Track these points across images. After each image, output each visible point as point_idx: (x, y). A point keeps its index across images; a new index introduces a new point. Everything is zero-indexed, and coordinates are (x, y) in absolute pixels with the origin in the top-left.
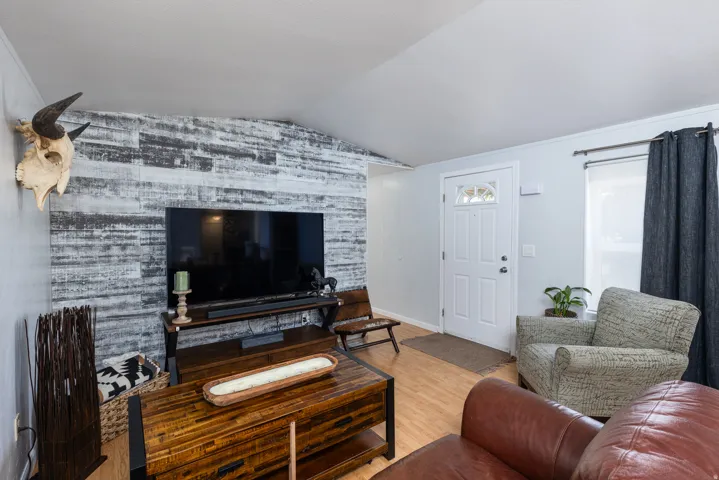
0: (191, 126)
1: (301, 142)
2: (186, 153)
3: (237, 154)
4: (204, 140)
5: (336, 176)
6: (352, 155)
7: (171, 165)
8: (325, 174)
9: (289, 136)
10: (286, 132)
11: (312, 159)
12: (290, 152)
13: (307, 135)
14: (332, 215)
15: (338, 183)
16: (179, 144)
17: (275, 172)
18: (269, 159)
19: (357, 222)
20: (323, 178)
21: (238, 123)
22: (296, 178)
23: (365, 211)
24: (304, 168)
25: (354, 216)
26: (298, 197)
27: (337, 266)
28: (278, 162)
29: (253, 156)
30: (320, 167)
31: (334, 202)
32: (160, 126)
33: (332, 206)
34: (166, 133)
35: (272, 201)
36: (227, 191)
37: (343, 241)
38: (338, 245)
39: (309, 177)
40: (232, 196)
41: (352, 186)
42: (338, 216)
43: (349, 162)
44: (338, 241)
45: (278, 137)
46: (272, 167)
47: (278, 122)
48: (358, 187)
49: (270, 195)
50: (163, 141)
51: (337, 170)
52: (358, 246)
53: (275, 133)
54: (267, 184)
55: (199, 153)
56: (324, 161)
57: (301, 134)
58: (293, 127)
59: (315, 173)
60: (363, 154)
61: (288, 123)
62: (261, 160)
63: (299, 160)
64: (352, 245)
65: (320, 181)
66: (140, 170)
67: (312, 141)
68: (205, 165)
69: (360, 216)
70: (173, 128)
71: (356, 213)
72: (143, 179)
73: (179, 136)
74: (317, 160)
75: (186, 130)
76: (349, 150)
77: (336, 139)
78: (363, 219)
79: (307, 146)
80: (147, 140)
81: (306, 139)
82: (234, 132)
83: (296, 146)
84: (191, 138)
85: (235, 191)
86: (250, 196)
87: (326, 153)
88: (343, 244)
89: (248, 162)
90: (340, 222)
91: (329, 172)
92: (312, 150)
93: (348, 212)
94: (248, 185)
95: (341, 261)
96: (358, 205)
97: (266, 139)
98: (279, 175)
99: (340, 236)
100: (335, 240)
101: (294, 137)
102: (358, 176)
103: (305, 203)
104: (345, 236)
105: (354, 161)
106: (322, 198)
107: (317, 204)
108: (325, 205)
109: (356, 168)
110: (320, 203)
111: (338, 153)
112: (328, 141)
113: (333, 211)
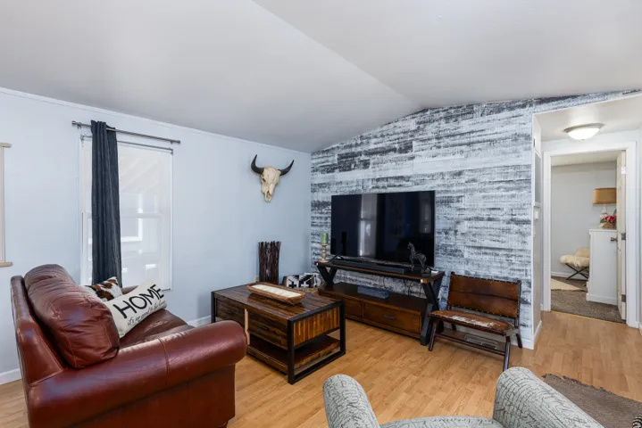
0: (359, 142)
1: (436, 124)
2: (356, 159)
3: (384, 152)
4: (366, 148)
5: (477, 146)
6: (506, 114)
7: (350, 169)
8: (463, 148)
9: (424, 122)
10: (422, 119)
11: (448, 136)
12: (424, 137)
13: (442, 114)
14: (474, 190)
15: (481, 153)
16: (354, 155)
17: (412, 158)
18: (408, 148)
19: (513, 196)
20: (462, 152)
21: (385, 128)
22: (431, 159)
23: (528, 180)
24: (439, 147)
25: (507, 190)
26: (433, 176)
27: (480, 248)
28: (414, 149)
29: (394, 150)
30: (457, 142)
31: (475, 175)
32: (346, 147)
33: (474, 180)
34: (348, 151)
35: (410, 183)
36: (378, 180)
37: (490, 219)
38: (481, 224)
39: (445, 155)
40: (380, 184)
41: (504, 153)
42: (481, 191)
43: (498, 125)
44: (482, 219)
45: (414, 127)
46: (409, 154)
47: (414, 114)
48: (515, 152)
49: (407, 179)
50: (347, 156)
51: (480, 139)
52: (514, 227)
53: (412, 124)
54: (406, 169)
55: (363, 157)
56: (461, 134)
57: (437, 116)
58: (428, 113)
59: (451, 149)
60: (524, 106)
61: (424, 110)
62: (401, 151)
63: (434, 141)
64: (504, 226)
65: (458, 156)
66: (339, 176)
67: (447, 119)
68: (366, 164)
69: (519, 189)
70: (351, 146)
71: (511, 185)
72: (339, 180)
73: (353, 150)
74: (454, 135)
75: (357, 145)
76: (499, 110)
77: (479, 104)
78: (525, 192)
79: (443, 125)
80: (341, 157)
81: (441, 118)
82: (382, 136)
83: (431, 129)
84: (359, 149)
85: (383, 179)
86: (392, 182)
87: (465, 125)
88: (490, 223)
89: (392, 155)
90: (484, 197)
91: (469, 144)
92: (451, 126)
93: (497, 185)
94: (391, 173)
95: (486, 243)
96: (516, 175)
97: (405, 133)
98: (415, 160)
99: (484, 214)
100: (477, 219)
101: (430, 122)
102: (516, 137)
103: (439, 182)
104: (493, 214)
105: (508, 121)
106: (460, 174)
107: (454, 181)
108: (463, 181)
109: (512, 128)
110: (457, 180)
111: (481, 119)
112: (467, 110)
113: (475, 185)
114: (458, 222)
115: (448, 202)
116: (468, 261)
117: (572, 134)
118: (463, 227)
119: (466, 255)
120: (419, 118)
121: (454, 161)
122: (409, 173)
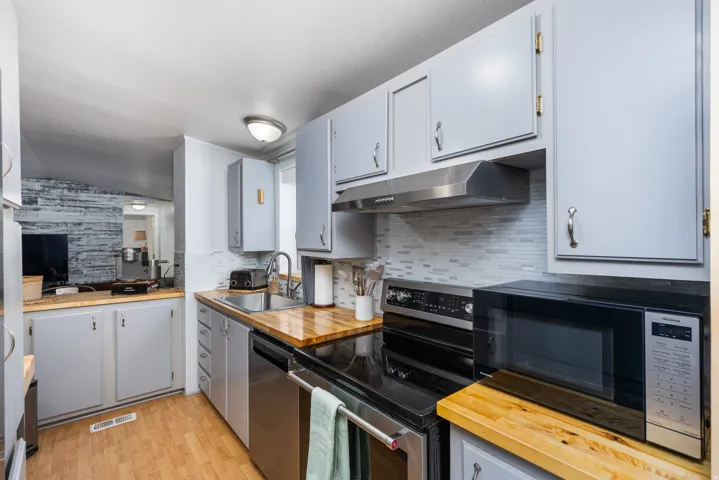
1: (60, 190)
5: (92, 210)
6: (108, 196)
8: (82, 209)
9: (49, 187)
10: (47, 184)
11: (70, 200)
12: (50, 197)
13: (65, 185)
14: (89, 234)
15: (94, 214)
17: (38, 210)
18: (33, 202)
19: (113, 238)
20: (81, 211)
22: (56, 213)
23: (121, 231)
24: (63, 206)
25: (110, 235)
27: (94, 267)
28: (39, 203)
30: (77, 205)
31: (91, 226)
33: (90, 229)
35: (35, 227)
37: (100, 251)
38: (95, 253)
39: (67, 211)
41: (109, 216)
42: (95, 235)
43: (104, 200)
44: (95, 251)
45: (41, 188)
46: (34, 206)
47: (39, 179)
48: (114, 216)
49: (33, 224)
51: (94, 206)
53: (38, 186)
54: (31, 217)
56: (80, 201)
57: (60, 185)
58: (53, 181)
59: (73, 209)
60: (118, 194)
61: (49, 179)
62: (25, 203)
63: (59, 201)
64: (109, 254)
65: (78, 214)
67: (70, 189)
69: (116, 235)
71: (112, 233)
74: (74, 200)
76: (105, 193)
77: (93, 186)
78: (119, 236)
79: (66, 191)
81: (64, 188)
83: (55, 193)
87: (83, 196)
88: (100, 253)
90: (96, 238)
91: (86, 208)
92: (72, 194)
93: (104, 232)
95: (98, 264)
96: (114, 227)
97: (29, 190)
98: (40, 212)
99: (97, 248)
100: (92, 251)
101: (54, 188)
102: (114, 209)
103: (64, 228)
104: (102, 248)
105: (110, 200)
106: (80, 224)
107: (74, 228)
108: (82, 229)
109: (112, 204)
110: (78, 228)
111: (94, 195)
112: (86, 188)
113: (89, 232)
114: (79, 253)
115: (73, 240)
116: (86, 276)
117: (134, 206)
118: (83, 256)
119: (85, 272)
120: (43, 182)
121: (75, 216)
122: (34, 220)
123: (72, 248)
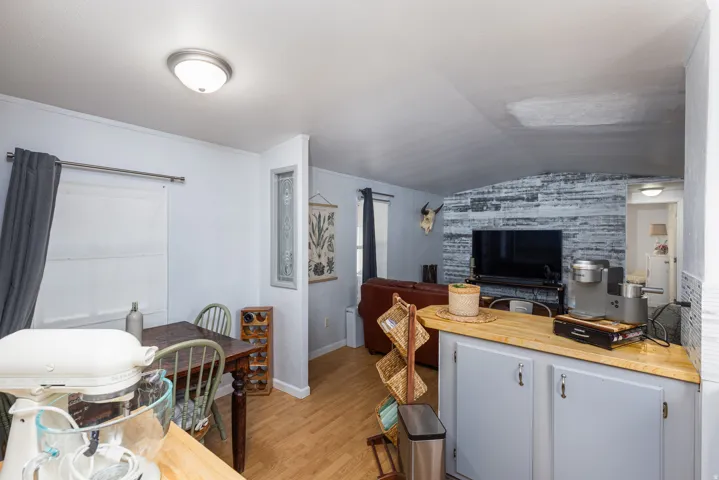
0: (491, 190)
1: (557, 183)
2: (489, 203)
3: (513, 199)
4: (497, 195)
5: (589, 201)
6: (608, 182)
7: (482, 210)
8: (578, 201)
9: (548, 181)
10: (546, 179)
11: (566, 193)
12: (548, 191)
13: (562, 177)
14: (585, 230)
15: (592, 206)
16: (485, 200)
17: (538, 206)
18: (534, 198)
19: (613, 235)
20: (577, 204)
21: (515, 182)
22: (553, 207)
23: (623, 225)
24: (560, 200)
25: (609, 231)
26: (554, 219)
28: (539, 199)
29: (523, 199)
30: (573, 197)
31: (587, 220)
32: (478, 193)
33: (586, 223)
34: (480, 196)
35: (536, 223)
36: (508, 219)
37: (597, 249)
38: (591, 252)
39: (563, 205)
40: (511, 222)
41: (608, 207)
42: (591, 230)
43: (604, 189)
44: (591, 249)
45: (539, 184)
46: (535, 203)
47: (540, 174)
48: (615, 207)
49: (534, 220)
50: (479, 200)
51: (591, 196)
52: (613, 254)
53: (538, 182)
54: (532, 213)
55: (494, 202)
56: (577, 192)
57: (558, 178)
58: (551, 175)
59: (569, 202)
60: (620, 178)
61: (547, 173)
62: (528, 200)
63: (556, 195)
64: (607, 253)
65: (574, 207)
66: (471, 214)
67: (566, 181)
68: (497, 208)
69: (617, 230)
70: (483, 193)
71: (612, 228)
72: (471, 218)
73: (486, 196)
74: (571, 193)
75: (489, 192)
76: (604, 179)
77: (590, 173)
78: (620, 232)
79: (563, 184)
80: (473, 200)
81: (561, 180)
82: (512, 188)
83: (553, 187)
84: (491, 196)
85: (512, 219)
86: (521, 221)
87: (579, 186)
88: (597, 252)
89: (520, 203)
90: (593, 235)
91: (582, 199)
92: (569, 186)
93: (602, 228)
94: (520, 215)
96: (614, 221)
97: (531, 187)
98: (540, 207)
99: (593, 246)
100: (588, 249)
101: (552, 181)
102: (615, 198)
103: (560, 223)
104: (599, 246)
105: (610, 187)
106: (575, 218)
107: (571, 223)
108: (578, 224)
109: (613, 192)
110: (573, 222)
111: (591, 184)
112: (582, 177)
113: (585, 227)
114: (574, 251)
115: (568, 236)
117: (645, 192)
118: (578, 255)
120: (543, 178)
121: (571, 210)
122: (535, 216)
123: (567, 245)
